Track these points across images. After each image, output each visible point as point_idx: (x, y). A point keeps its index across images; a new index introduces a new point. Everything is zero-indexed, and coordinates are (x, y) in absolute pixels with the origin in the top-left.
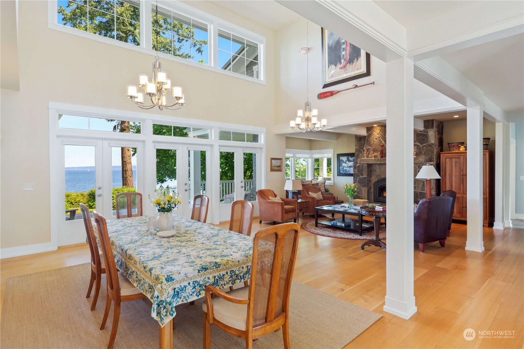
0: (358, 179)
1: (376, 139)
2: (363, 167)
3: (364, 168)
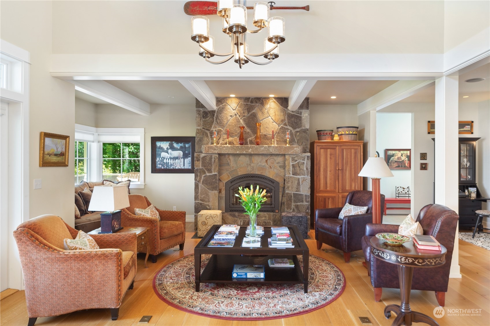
0: (203, 178)
1: (231, 116)
2: (212, 158)
3: (213, 160)
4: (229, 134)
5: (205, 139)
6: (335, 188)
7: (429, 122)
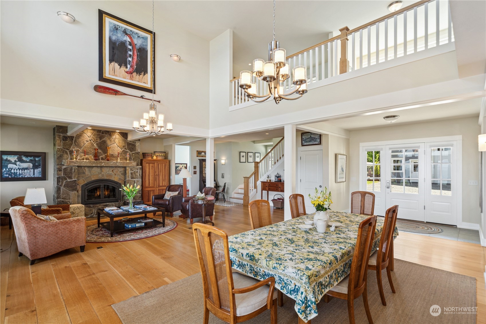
0: (64, 183)
1: (87, 141)
2: (72, 169)
4: (85, 153)
5: (65, 156)
6: (154, 185)
7: (197, 151)
